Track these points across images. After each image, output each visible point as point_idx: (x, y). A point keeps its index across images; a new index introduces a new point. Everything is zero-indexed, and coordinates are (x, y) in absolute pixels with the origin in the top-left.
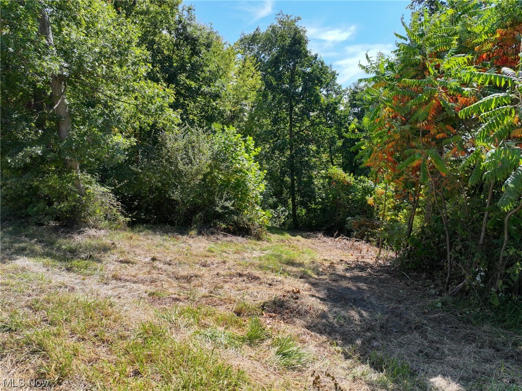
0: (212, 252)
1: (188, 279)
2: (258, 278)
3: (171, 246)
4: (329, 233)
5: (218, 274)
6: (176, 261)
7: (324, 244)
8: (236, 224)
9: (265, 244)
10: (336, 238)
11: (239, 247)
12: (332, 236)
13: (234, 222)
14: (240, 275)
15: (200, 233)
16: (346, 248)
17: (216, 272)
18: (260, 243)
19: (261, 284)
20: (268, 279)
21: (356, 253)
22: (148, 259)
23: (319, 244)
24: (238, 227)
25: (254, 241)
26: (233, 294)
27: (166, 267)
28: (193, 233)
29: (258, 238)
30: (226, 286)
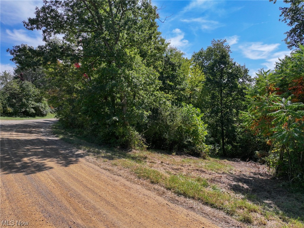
0: (184, 162)
1: (177, 169)
2: (205, 172)
3: (166, 158)
4: (244, 159)
5: (188, 169)
6: (171, 164)
7: (239, 164)
8: (193, 151)
9: (207, 161)
10: (247, 162)
11: (195, 161)
12: (245, 161)
13: (192, 150)
14: (197, 170)
15: (177, 154)
16: (252, 167)
17: (187, 168)
18: (205, 160)
19: (206, 173)
20: (209, 172)
21: (257, 169)
22: (160, 162)
23: (236, 164)
24: (194, 152)
25: (202, 159)
26: (195, 175)
27: (167, 165)
28: (174, 154)
29: (204, 158)
30: (192, 173)
